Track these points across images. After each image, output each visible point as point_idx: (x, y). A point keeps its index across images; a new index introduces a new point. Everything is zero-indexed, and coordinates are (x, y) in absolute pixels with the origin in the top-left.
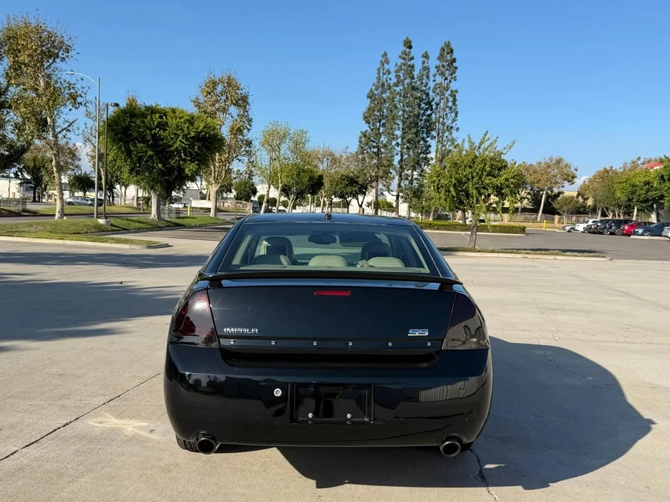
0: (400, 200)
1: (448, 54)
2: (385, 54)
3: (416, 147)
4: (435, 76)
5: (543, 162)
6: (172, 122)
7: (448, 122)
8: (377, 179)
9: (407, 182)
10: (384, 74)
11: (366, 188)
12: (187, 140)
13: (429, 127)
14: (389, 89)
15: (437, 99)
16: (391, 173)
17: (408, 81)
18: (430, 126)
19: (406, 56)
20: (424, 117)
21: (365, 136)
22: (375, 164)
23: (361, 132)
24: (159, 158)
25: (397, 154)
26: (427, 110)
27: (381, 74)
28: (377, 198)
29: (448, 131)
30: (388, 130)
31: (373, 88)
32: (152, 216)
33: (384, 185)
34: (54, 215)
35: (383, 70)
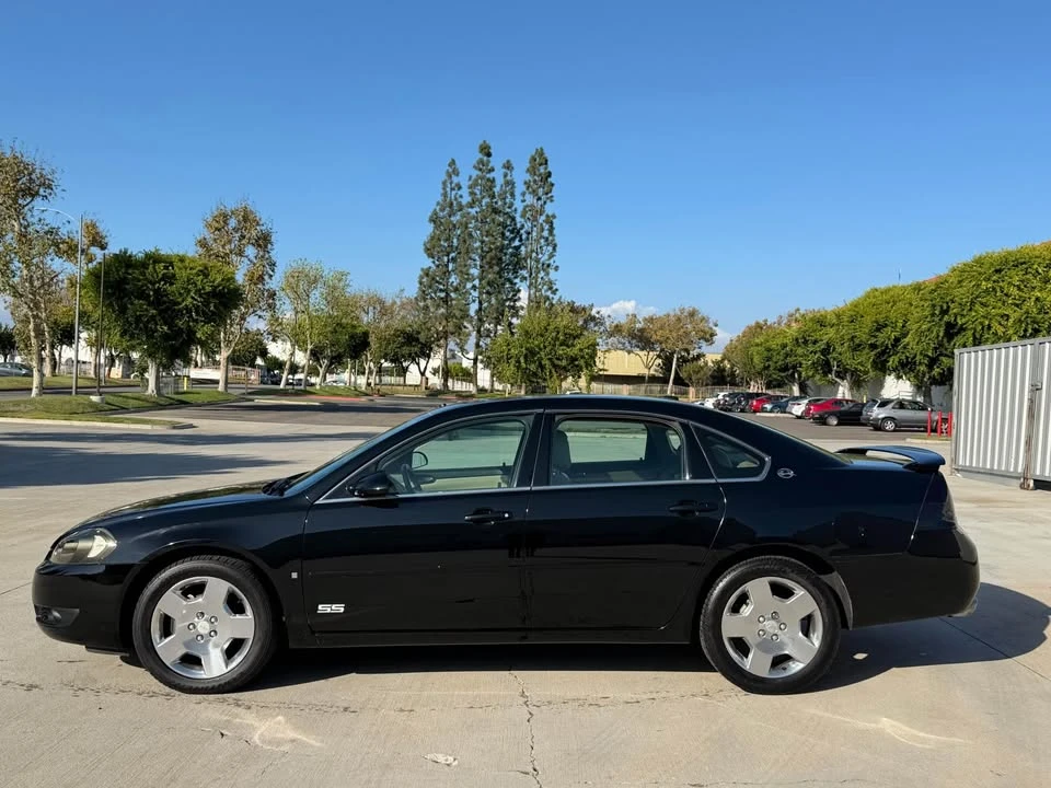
0: (480, 366)
1: (541, 165)
2: (453, 162)
3: (499, 292)
4: (523, 194)
5: (672, 313)
6: (181, 274)
7: (544, 258)
8: (446, 335)
9: (488, 341)
10: (452, 189)
11: (431, 349)
12: (200, 296)
13: (517, 265)
14: (461, 210)
15: (528, 226)
16: (465, 327)
17: (487, 200)
18: (518, 263)
19: (483, 167)
20: (510, 250)
21: (427, 275)
22: (442, 314)
23: (422, 269)
24: (163, 318)
25: (474, 301)
26: (513, 239)
27: (448, 189)
28: (446, 363)
29: (544, 270)
30: (460, 269)
31: (438, 208)
32: (150, 391)
33: (457, 344)
34: (31, 389)
35: (451, 183)
